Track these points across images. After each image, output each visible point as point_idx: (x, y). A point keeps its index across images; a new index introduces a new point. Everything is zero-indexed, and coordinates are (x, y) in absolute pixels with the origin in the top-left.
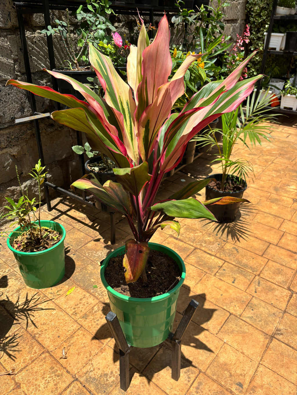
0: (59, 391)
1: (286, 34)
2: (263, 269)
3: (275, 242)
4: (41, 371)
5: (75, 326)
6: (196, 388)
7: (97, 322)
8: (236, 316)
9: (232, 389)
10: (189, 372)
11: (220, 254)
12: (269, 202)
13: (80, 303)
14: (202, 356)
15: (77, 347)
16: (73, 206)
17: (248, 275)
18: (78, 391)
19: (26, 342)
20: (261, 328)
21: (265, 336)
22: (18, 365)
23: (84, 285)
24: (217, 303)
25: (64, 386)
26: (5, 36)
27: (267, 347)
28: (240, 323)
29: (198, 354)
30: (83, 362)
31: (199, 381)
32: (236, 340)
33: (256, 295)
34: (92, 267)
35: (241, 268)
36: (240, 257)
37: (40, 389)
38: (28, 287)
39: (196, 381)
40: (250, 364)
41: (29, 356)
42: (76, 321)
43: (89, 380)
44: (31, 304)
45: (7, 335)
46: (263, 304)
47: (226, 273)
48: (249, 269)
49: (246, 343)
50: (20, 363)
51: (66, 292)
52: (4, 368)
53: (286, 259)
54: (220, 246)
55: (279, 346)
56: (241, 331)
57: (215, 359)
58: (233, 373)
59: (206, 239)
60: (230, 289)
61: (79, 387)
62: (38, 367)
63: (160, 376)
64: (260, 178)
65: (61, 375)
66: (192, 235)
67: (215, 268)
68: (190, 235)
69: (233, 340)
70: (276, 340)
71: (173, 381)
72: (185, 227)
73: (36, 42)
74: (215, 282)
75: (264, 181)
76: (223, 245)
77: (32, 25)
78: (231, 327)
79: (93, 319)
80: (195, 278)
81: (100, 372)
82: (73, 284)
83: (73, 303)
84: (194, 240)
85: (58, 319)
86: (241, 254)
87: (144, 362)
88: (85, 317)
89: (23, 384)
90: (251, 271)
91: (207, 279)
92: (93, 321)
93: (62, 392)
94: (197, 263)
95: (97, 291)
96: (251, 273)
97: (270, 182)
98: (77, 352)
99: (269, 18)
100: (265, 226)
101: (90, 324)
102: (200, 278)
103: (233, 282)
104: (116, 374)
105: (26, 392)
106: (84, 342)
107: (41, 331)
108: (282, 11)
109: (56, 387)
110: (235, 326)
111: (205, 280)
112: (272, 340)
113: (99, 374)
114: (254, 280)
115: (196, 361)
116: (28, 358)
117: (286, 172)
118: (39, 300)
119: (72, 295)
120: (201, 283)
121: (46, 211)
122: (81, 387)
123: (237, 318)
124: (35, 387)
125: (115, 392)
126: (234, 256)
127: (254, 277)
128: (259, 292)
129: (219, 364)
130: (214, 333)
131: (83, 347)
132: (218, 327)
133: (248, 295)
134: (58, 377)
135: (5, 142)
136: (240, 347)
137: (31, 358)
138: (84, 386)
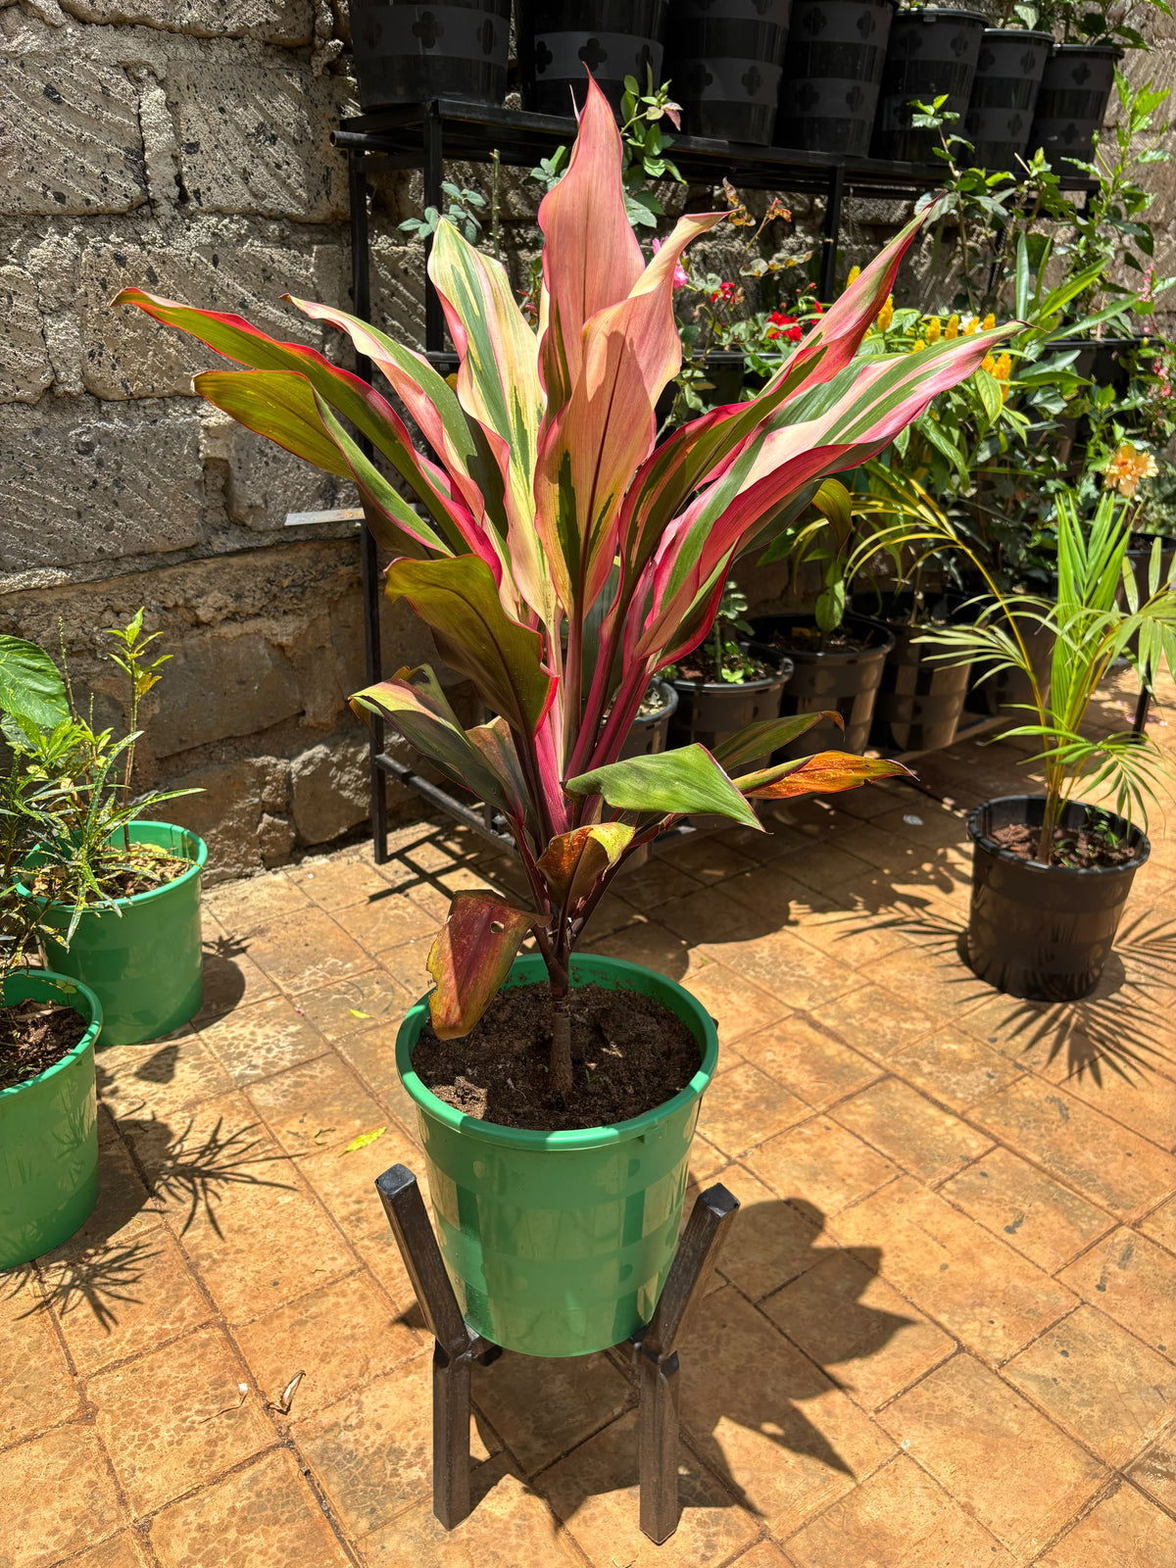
0: (214, 1468)
2: (1164, 1203)
4: (179, 1385)
5: (343, 1262)
8: (984, 1363)
10: (717, 1524)
11: (985, 1115)
14: (790, 1477)
15: (326, 1334)
16: (470, 857)
17: (1084, 1215)
18: (280, 1484)
19: (163, 1275)
20: (1080, 1430)
21: (1089, 1464)
22: (111, 1344)
24: (914, 1293)
25: (239, 1453)
26: (304, 247)
27: (1086, 1510)
28: (993, 1394)
29: (777, 1468)
30: (330, 1390)
32: (956, 1455)
33: (1098, 1301)
35: (1061, 1182)
36: (1068, 1139)
37: (156, 1442)
40: (989, 1557)
42: (351, 1245)
43: (331, 1454)
44: (222, 1158)
45: (111, 1241)
46: (1121, 1342)
47: (989, 1188)
48: (1099, 1192)
49: (996, 1474)
50: (119, 1341)
51: (346, 1141)
52: (64, 1344)
54: (993, 1082)
55: (1142, 1520)
56: (988, 1424)
57: (839, 1502)
59: (945, 1046)
60: (988, 1252)
61: (289, 1471)
62: (172, 1368)
65: (242, 1415)
66: (889, 1023)
67: (946, 1159)
68: (881, 1025)
69: (941, 1452)
70: (1136, 1494)
71: (641, 1540)
72: (868, 989)
74: (930, 1214)
76: (1009, 1080)
80: (850, 1181)
81: (378, 1438)
82: (381, 1118)
83: (359, 1182)
84: (894, 1043)
85: (293, 1226)
86: (1077, 1130)
87: (551, 1443)
89: (107, 1412)
90: (1104, 1203)
91: (897, 1197)
93: (226, 1474)
94: (879, 1130)
96: (1101, 1207)
98: (321, 1350)
102: (873, 1188)
103: (1010, 1230)
105: (108, 1441)
106: (355, 1321)
107: (225, 1253)
109: (209, 1449)
110: (965, 1398)
111: (890, 1197)
112: (1118, 1486)
113: (373, 1443)
114: (1108, 1239)
115: (757, 1492)
116: (151, 1330)
118: (251, 1149)
119: (365, 1153)
120: (871, 1206)
121: (366, 863)
122: (295, 1474)
123: (984, 1371)
124: (140, 1432)
125: (409, 1524)
126: (1043, 1130)
127: (1112, 1230)
128: (1117, 1289)
129: (852, 1527)
130: (869, 1404)
131: (347, 1338)
132: (891, 1384)
133: (1061, 1295)
134: (229, 1417)
135: (257, 596)
136: (963, 1485)
137: (160, 1334)
138: (307, 1473)
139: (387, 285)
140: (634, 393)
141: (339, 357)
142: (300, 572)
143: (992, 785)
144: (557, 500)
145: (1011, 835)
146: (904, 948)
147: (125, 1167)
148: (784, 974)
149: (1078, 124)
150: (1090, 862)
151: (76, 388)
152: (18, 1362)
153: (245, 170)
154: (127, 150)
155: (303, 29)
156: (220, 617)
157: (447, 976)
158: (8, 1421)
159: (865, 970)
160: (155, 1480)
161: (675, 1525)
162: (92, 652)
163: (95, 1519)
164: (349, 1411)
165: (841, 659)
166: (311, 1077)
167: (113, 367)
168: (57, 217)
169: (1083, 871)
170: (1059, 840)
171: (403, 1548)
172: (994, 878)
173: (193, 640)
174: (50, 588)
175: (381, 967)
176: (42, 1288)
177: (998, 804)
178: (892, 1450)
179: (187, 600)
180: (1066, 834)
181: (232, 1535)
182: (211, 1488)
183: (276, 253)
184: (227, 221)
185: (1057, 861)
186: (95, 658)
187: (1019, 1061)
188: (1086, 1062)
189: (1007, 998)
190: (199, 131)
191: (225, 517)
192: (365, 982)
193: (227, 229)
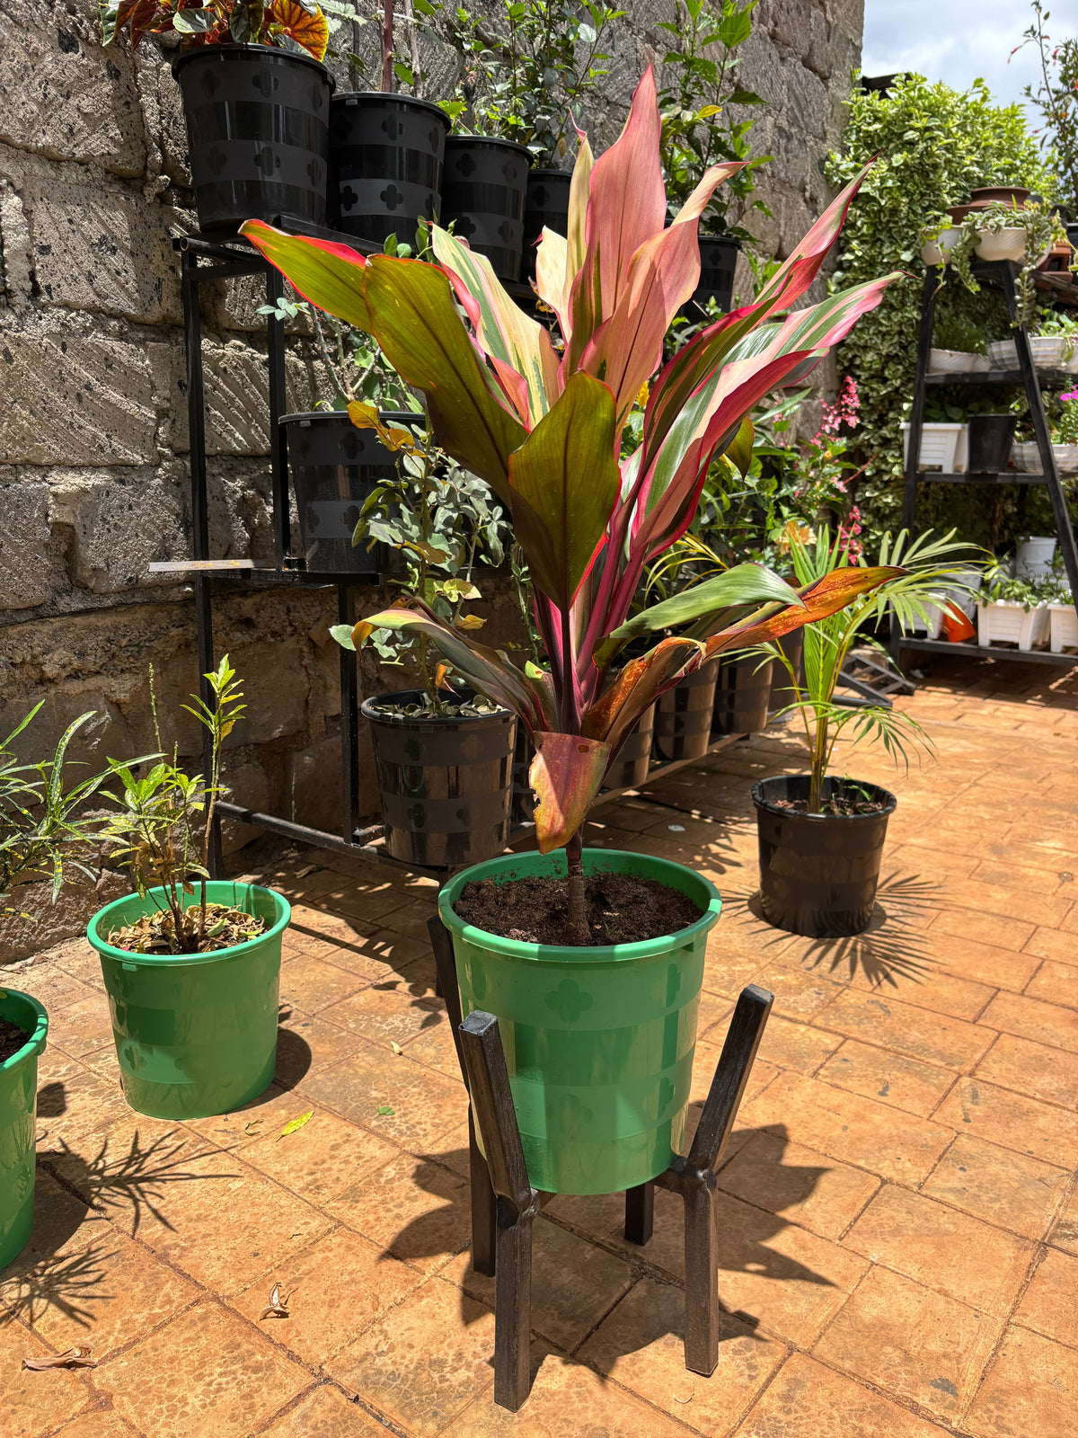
0: (258, 1416)
1: (967, 426)
2: (984, 1056)
3: (1017, 984)
4: (191, 1357)
5: (316, 1223)
6: (780, 1399)
7: (396, 1211)
8: (906, 1188)
9: (915, 1399)
10: (749, 1350)
11: (827, 1019)
12: (977, 884)
13: (332, 1157)
14: (795, 1303)
15: (325, 1285)
16: (298, 895)
17: (931, 1074)
18: (333, 1414)
19: (134, 1270)
20: (999, 1219)
21: (1017, 1242)
22: (102, 1337)
23: (346, 1109)
24: (831, 1150)
25: (280, 1399)
26: (141, 343)
27: (1031, 1273)
28: (924, 1207)
29: (780, 1297)
30: (349, 1328)
31: (789, 1376)
32: (916, 1256)
33: (969, 1130)
34: (370, 1059)
35: (904, 1056)
36: (896, 1026)
37: (187, 1409)
38: (139, 1116)
39: (779, 1376)
40: (976, 1322)
42: (319, 1209)
43: (374, 1379)
44: (151, 1163)
45: (61, 1252)
46: (999, 1154)
47: (853, 1069)
48: (935, 1057)
49: (953, 1263)
50: (109, 1333)
51: (278, 1127)
53: (1062, 1031)
54: (822, 997)
56: (930, 1229)
57: (841, 1310)
58: (914, 1351)
59: (773, 979)
60: (874, 1112)
61: (337, 1402)
62: (178, 1345)
63: (643, 1364)
64: (939, 822)
65: (269, 1367)
66: (721, 969)
67: (812, 1054)
68: (717, 971)
69: (904, 1257)
70: (1060, 1254)
71: (691, 1377)
73: (225, 369)
74: (817, 1094)
75: (952, 830)
76: (834, 994)
77: (217, 323)
78: (892, 1218)
79: (383, 1202)
81: (415, 1355)
82: (304, 1104)
83: (306, 1157)
84: (732, 982)
86: (900, 1019)
87: (579, 1322)
88: (353, 1195)
89: (123, 1395)
90: (942, 1064)
91: (786, 1087)
92: (380, 1209)
93: (272, 1420)
95: (392, 1125)
96: (941, 1067)
97: (975, 831)
98: (327, 1298)
99: (911, 385)
100: (973, 945)
101: (371, 1218)
103: (882, 1094)
104: (477, 1361)
105: (135, 1420)
106: (349, 1268)
107: (191, 1239)
108: (947, 361)
109: (247, 1403)
110: (904, 1215)
111: (779, 1089)
112: (1045, 1253)
113: (411, 1361)
114: (957, 1087)
115: (772, 1318)
116: (140, 1318)
117: (1026, 808)
118: (181, 1151)
119: (302, 1134)
120: (767, 1097)
122: (344, 1403)
123: (908, 1192)
124: (166, 1404)
125: (475, 1417)
126: (875, 1023)
127: (956, 1081)
128: (979, 1119)
129: (860, 1326)
130: (831, 1235)
131: (347, 1284)
132: (840, 1216)
133: (941, 1129)
134: (255, 1372)
135: (99, 654)
136: (932, 1276)
137: (151, 1319)
138: (356, 1399)
139: (210, 381)
140: (656, 315)
141: (171, 439)
142: (136, 633)
147: (52, 1189)
153: (90, 273)
155: (137, 164)
156: (64, 675)
158: (15, 1426)
161: (715, 1359)
177: (768, 783)
179: (34, 657)
183: (117, 345)
184: (73, 314)
187: (832, 979)
188: (881, 976)
189: (801, 938)
190: (51, 237)
191: (67, 581)
193: (75, 321)
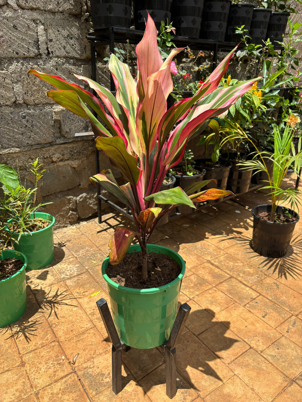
0: (55, 378)
4: (47, 357)
5: (89, 325)
8: (257, 351)
10: (187, 393)
14: (206, 381)
15: (85, 344)
16: (123, 222)
17: (283, 313)
18: (72, 383)
19: (43, 329)
20: (282, 369)
21: (284, 378)
22: (29, 346)
24: (238, 333)
25: (62, 374)
26: (80, 66)
27: (284, 390)
29: (202, 379)
30: (86, 358)
32: (249, 375)
33: (287, 335)
35: (277, 304)
36: (279, 293)
37: (41, 372)
41: (41, 341)
42: (91, 321)
43: (86, 375)
44: (59, 299)
45: (30, 320)
46: (293, 346)
47: (258, 306)
48: (287, 307)
49: (260, 380)
50: (31, 346)
51: (90, 294)
52: (17, 346)
54: (259, 279)
55: (299, 392)
56: (258, 367)
57: (218, 387)
59: (246, 270)
60: (258, 323)
61: (75, 379)
62: (45, 352)
65: (63, 365)
66: (231, 263)
67: (246, 299)
68: (230, 264)
69: (246, 374)
70: (297, 386)
71: (166, 397)
72: (226, 255)
73: (106, 71)
74: (242, 313)
76: (263, 278)
78: (248, 361)
80: (221, 304)
81: (98, 371)
82: (99, 288)
83: (94, 305)
84: (233, 269)
85: (77, 316)
86: (281, 291)
87: (143, 372)
89: (28, 364)
90: (288, 310)
91: (234, 308)
93: (58, 380)
94: (229, 291)
96: (287, 311)
98: (84, 348)
102: (228, 306)
103: (263, 317)
105: (28, 371)
106: (92, 340)
107: (59, 323)
109: (54, 373)
110: (252, 360)
111: (232, 308)
112: (292, 383)
113: (97, 372)
114: (289, 319)
115: (197, 385)
116: (40, 343)
118: (66, 296)
119: (95, 297)
120: (227, 311)
121: (96, 223)
122: (76, 380)
123: (257, 353)
124: (36, 369)
125: (106, 393)
126: (272, 291)
127: (291, 317)
128: (292, 332)
129: (222, 394)
130: (227, 362)
131: (90, 345)
132: (232, 357)
133: (277, 334)
134: (59, 365)
135: (68, 155)
136: (251, 383)
137: (42, 344)
138: (80, 380)
139: (101, 75)
140: (161, 96)
142: (79, 149)
143: (258, 203)
144: (142, 124)
145: (263, 215)
146: (235, 244)
147: (33, 301)
148: (204, 251)
149: (279, 33)
150: (284, 221)
151: (21, 102)
152: (5, 351)
153: (64, 46)
154: (34, 41)
155: (79, 10)
156: (58, 160)
157: (114, 248)
158: (2, 366)
159: (225, 250)
160: (40, 381)
161: (175, 393)
162: (26, 169)
163: (24, 391)
164: (90, 364)
165: (218, 170)
166: (82, 278)
167: (31, 96)
168: (16, 58)
169: (281, 224)
170: (275, 216)
171: (104, 399)
172: (259, 226)
173: (51, 166)
174: (15, 153)
175: (100, 250)
176: (12, 332)
178: (233, 374)
179: (50, 156)
180: (278, 214)
181: (60, 396)
182: (55, 383)
183: (72, 67)
184: (60, 59)
185: (275, 221)
186: (26, 171)
187: (266, 273)
188: (283, 274)
189: (262, 257)
190: (52, 36)
191: (60, 135)
192: (96, 254)
193: (60, 61)
